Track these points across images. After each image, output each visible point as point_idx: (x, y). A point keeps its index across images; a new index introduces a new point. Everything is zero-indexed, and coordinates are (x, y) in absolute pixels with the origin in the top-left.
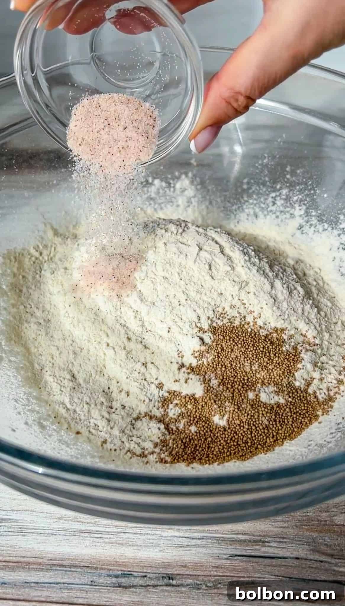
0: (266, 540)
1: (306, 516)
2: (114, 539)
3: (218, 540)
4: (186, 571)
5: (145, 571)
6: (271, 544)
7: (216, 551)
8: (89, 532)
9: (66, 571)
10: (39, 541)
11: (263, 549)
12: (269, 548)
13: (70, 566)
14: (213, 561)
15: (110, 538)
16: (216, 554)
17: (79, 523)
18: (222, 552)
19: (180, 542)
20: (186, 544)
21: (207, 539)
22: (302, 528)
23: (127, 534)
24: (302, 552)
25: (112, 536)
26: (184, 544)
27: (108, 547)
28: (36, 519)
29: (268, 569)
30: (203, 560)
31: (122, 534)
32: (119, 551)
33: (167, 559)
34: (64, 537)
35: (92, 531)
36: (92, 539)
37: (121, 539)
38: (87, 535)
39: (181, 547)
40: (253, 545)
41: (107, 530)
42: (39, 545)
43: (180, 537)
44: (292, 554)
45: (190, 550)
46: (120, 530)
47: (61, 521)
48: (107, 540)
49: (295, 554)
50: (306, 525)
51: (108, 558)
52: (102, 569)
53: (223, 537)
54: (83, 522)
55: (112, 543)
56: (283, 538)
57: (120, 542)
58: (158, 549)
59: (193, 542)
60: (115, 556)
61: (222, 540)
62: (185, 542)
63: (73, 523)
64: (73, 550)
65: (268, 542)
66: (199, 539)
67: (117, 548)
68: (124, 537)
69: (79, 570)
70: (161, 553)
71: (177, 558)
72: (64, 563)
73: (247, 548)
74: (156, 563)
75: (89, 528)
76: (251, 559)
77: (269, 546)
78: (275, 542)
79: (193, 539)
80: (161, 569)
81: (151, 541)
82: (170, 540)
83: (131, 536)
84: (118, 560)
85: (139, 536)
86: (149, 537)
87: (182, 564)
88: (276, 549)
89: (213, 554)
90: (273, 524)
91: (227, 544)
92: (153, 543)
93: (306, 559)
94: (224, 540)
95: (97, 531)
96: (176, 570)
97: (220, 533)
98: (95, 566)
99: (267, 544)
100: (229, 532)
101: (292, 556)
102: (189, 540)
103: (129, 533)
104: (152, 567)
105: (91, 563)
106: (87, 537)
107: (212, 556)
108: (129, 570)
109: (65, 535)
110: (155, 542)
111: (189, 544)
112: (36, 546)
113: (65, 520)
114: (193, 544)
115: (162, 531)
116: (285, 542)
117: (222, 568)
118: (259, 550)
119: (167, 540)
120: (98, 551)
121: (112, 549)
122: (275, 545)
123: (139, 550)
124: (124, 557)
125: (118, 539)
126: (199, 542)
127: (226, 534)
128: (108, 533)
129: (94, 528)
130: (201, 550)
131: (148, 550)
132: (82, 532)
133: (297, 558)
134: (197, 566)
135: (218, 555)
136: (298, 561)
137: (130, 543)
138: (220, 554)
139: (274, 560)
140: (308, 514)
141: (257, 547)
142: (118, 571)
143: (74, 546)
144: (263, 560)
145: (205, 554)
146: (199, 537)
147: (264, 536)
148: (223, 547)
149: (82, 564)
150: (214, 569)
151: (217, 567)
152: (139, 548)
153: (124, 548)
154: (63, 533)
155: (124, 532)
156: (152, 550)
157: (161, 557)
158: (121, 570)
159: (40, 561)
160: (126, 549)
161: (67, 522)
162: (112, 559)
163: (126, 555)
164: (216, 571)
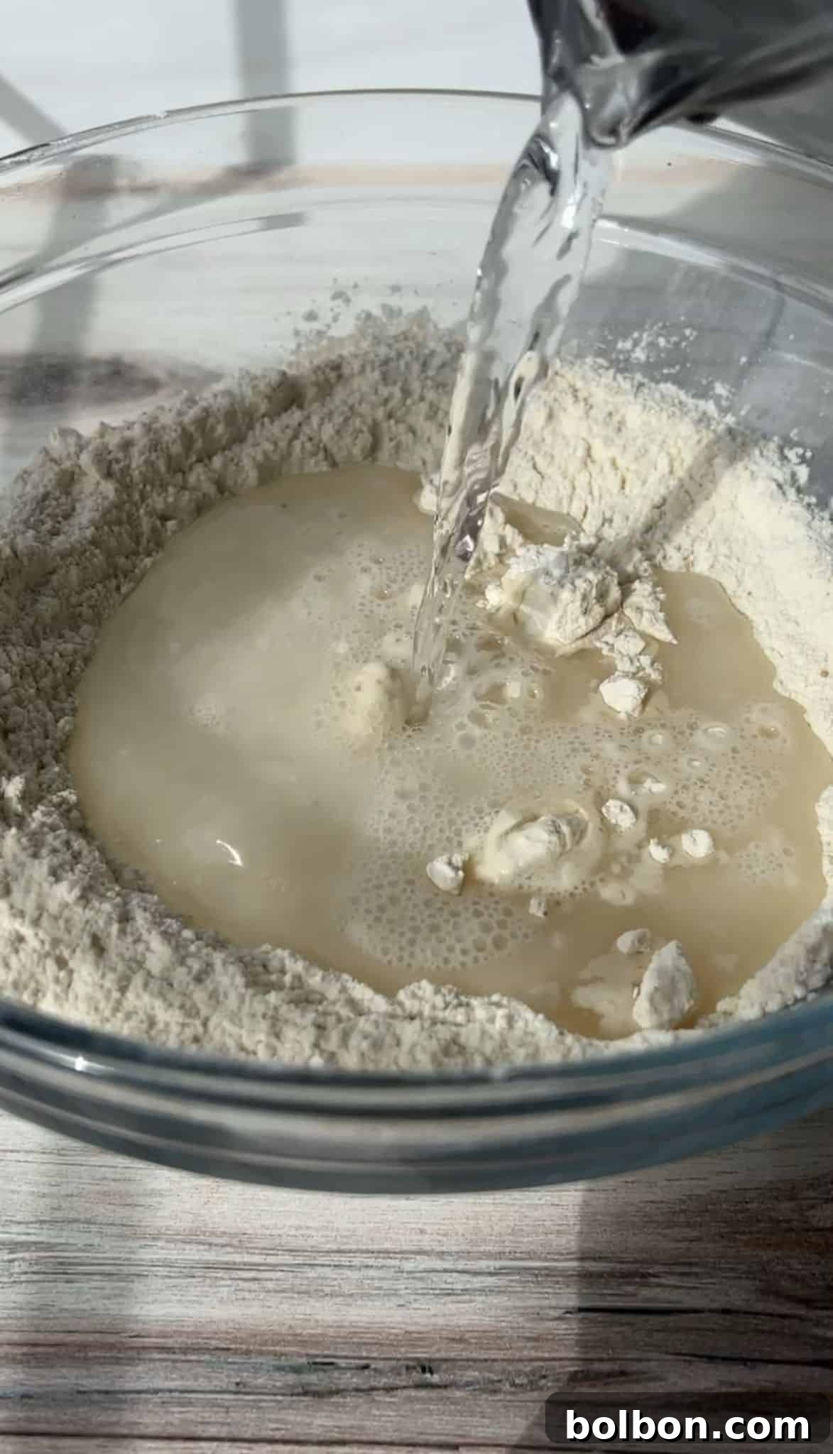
0: (650, 1271)
1: (741, 1212)
2: (288, 1279)
3: (536, 1276)
4: (463, 1350)
5: (364, 1354)
6: (663, 1281)
7: (530, 1303)
8: (229, 1267)
9: (174, 1361)
10: (107, 1292)
11: (645, 1292)
12: (658, 1290)
13: (185, 1350)
14: (528, 1325)
15: (277, 1280)
16: (533, 1307)
17: (202, 1247)
18: (546, 1303)
19: (446, 1282)
20: (460, 1286)
21: (507, 1274)
22: (735, 1240)
23: (320, 1270)
24: (738, 1295)
25: (279, 1274)
26: (455, 1287)
27: (274, 1300)
28: (96, 1241)
29: (658, 1337)
30: (504, 1324)
31: (307, 1269)
32: (300, 1309)
33: (417, 1324)
34: (168, 1281)
35: (235, 1263)
36: (235, 1282)
37: (305, 1282)
38: (220, 1274)
39: (449, 1295)
40: (620, 1284)
41: (270, 1260)
42: (106, 1302)
43: (445, 1271)
44: (712, 1301)
45: (471, 1301)
46: (299, 1260)
47: (160, 1244)
48: (270, 1285)
49: (720, 1302)
50: (744, 1233)
51: (276, 1328)
52: (261, 1353)
53: (546, 1268)
54: (210, 1244)
55: (283, 1291)
56: (690, 1264)
57: (303, 1288)
58: (395, 1301)
59: (477, 1282)
60: (290, 1322)
61: (547, 1275)
62: (460, 1282)
63: (188, 1247)
64: (191, 1312)
65: (655, 1276)
66: (491, 1274)
67: (296, 1302)
68: (310, 1275)
69: (206, 1357)
70: (402, 1312)
71: (441, 1321)
72: (170, 1342)
73: (605, 1291)
74: (390, 1334)
75: (226, 1258)
76: (617, 1317)
77: (659, 1285)
78: (672, 1274)
79: (476, 1273)
80: (403, 1350)
81: (377, 1284)
82: (421, 1279)
83: (328, 1272)
84: (299, 1331)
85: (349, 1273)
86: (372, 1273)
87: (452, 1336)
88: (676, 1292)
89: (525, 1308)
90: (665, 1231)
91: (557, 1282)
92: (379, 1288)
93: (746, 1313)
94: (549, 1273)
95: (245, 1264)
96: (439, 1350)
97: (540, 1259)
98: (244, 1347)
99: (653, 1280)
100: (562, 1254)
101: (714, 1306)
102: (466, 1277)
103: (323, 1266)
104: (381, 1345)
105: (234, 1340)
106: (223, 1279)
107: (522, 1314)
108: (326, 1352)
109: (170, 1277)
110: (385, 1284)
111: (468, 1286)
112: (99, 1305)
113: (168, 1241)
114: (478, 1286)
115: (401, 1259)
116: (696, 1274)
117: (547, 1340)
118: (635, 1295)
119: (414, 1278)
120: (249, 1312)
121: (283, 1306)
122: (672, 1281)
123: (348, 1305)
124: (312, 1324)
125: (298, 1282)
126: (490, 1281)
127: (555, 1260)
128: (274, 1267)
129: (237, 1258)
130: (495, 1300)
131: (370, 1303)
132: (209, 1267)
133: (726, 1311)
134: (487, 1338)
135: (537, 1310)
136: (729, 1317)
137: (327, 1290)
138: (542, 1308)
139: (671, 1318)
140: (749, 1206)
141: (630, 1289)
142: (300, 1355)
143: (193, 1302)
144: (644, 1317)
145: (507, 1309)
146: (492, 1269)
147: (643, 1262)
148: (550, 1290)
149: (214, 1343)
150: (530, 1344)
151: (536, 1339)
152: (350, 1300)
153: (312, 1301)
154: (163, 1271)
155: (310, 1265)
156: (378, 1304)
157: (400, 1319)
158: (307, 1355)
159: (111, 1339)
160: (318, 1305)
161: (172, 1245)
162: (284, 1330)
163: (319, 1317)
164: (533, 1348)
